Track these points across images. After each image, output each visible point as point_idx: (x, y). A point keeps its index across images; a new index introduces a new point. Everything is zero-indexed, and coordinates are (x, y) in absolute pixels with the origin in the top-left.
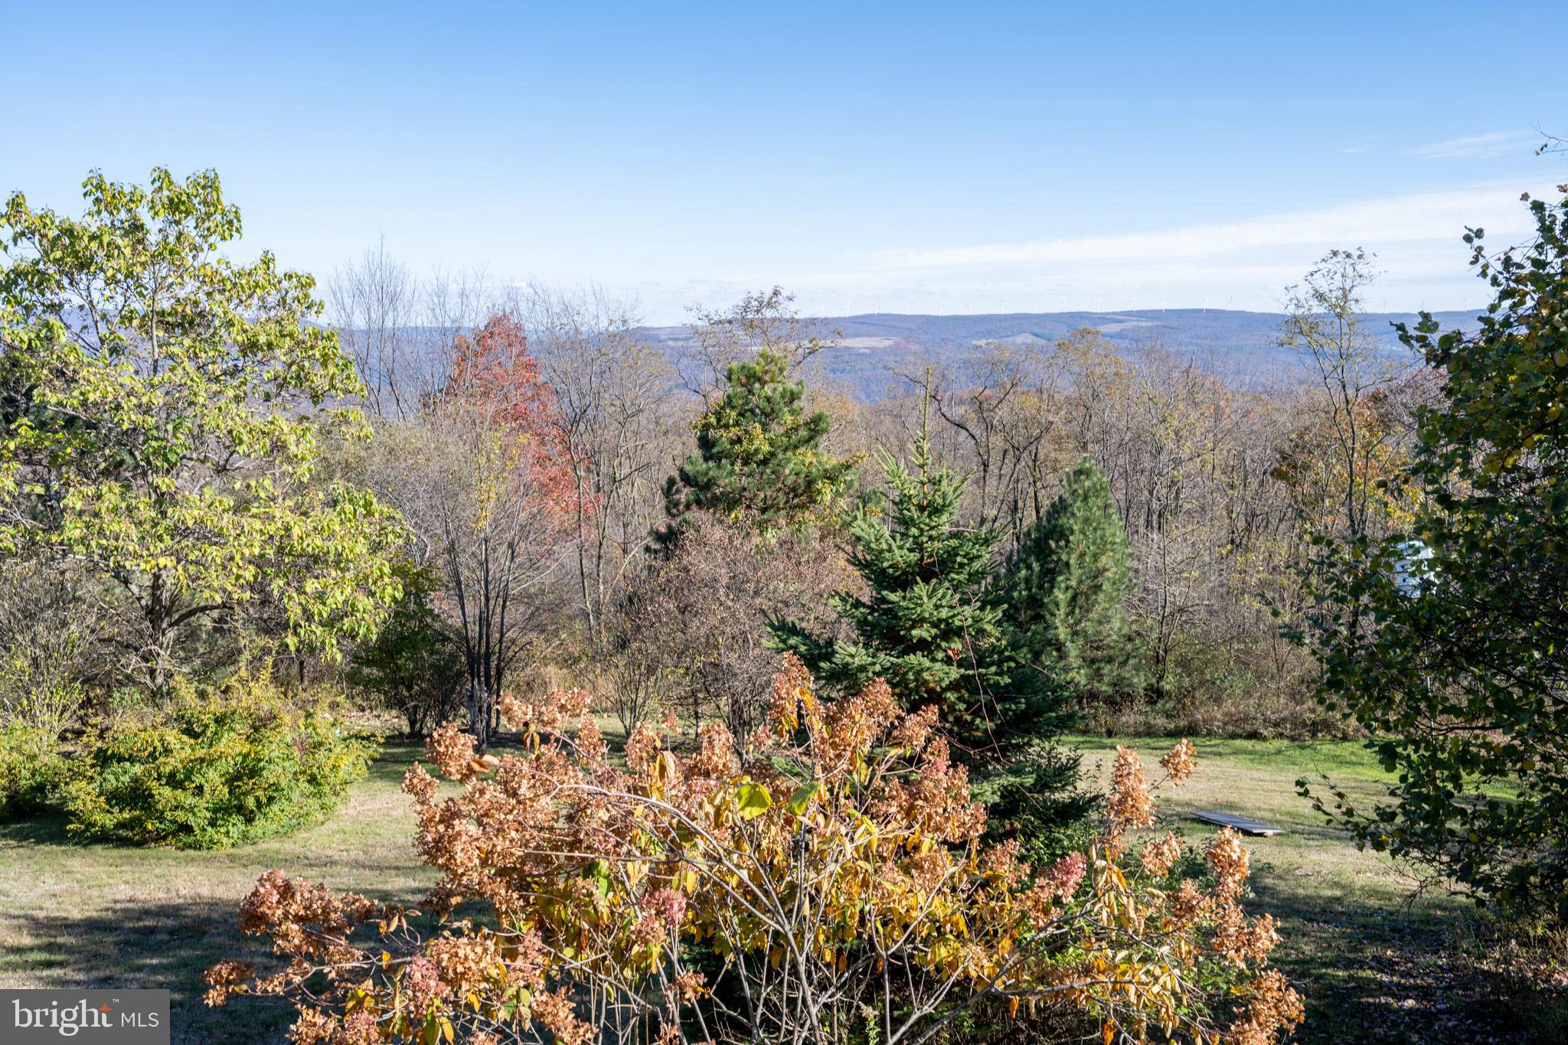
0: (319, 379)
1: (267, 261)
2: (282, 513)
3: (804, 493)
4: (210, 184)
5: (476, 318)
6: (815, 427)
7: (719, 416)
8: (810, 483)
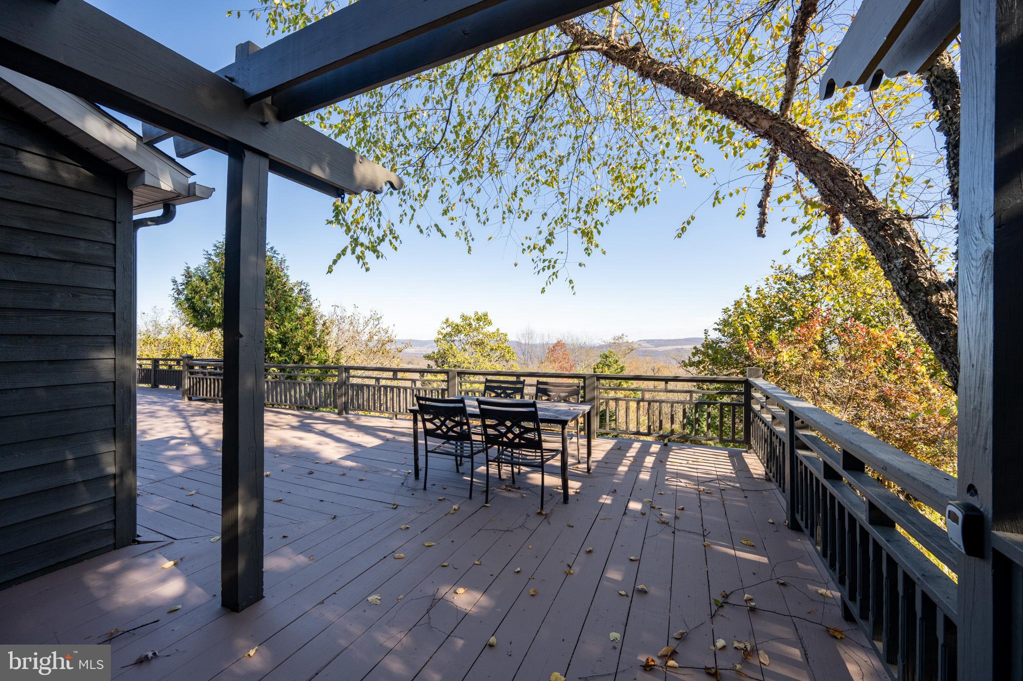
0: (508, 357)
1: (498, 330)
4: (486, 315)
5: (555, 341)
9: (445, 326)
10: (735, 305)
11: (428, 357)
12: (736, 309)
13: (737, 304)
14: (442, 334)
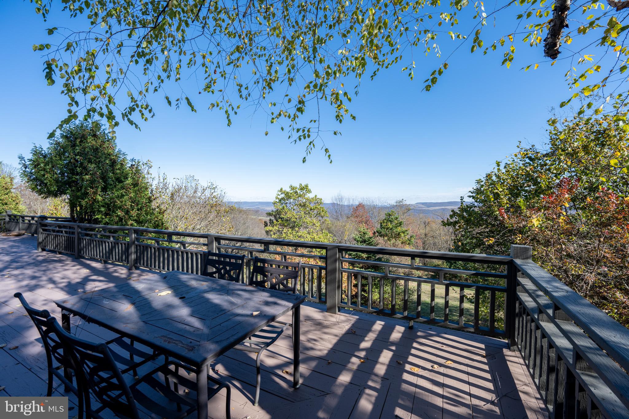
0: (322, 214)
1: (316, 196)
2: (315, 235)
3: (398, 235)
4: (307, 186)
5: (357, 203)
6: (400, 224)
7: (383, 221)
8: (399, 233)
9: (280, 193)
10: (487, 177)
11: (269, 214)
12: (487, 180)
13: (489, 176)
14: (278, 199)
